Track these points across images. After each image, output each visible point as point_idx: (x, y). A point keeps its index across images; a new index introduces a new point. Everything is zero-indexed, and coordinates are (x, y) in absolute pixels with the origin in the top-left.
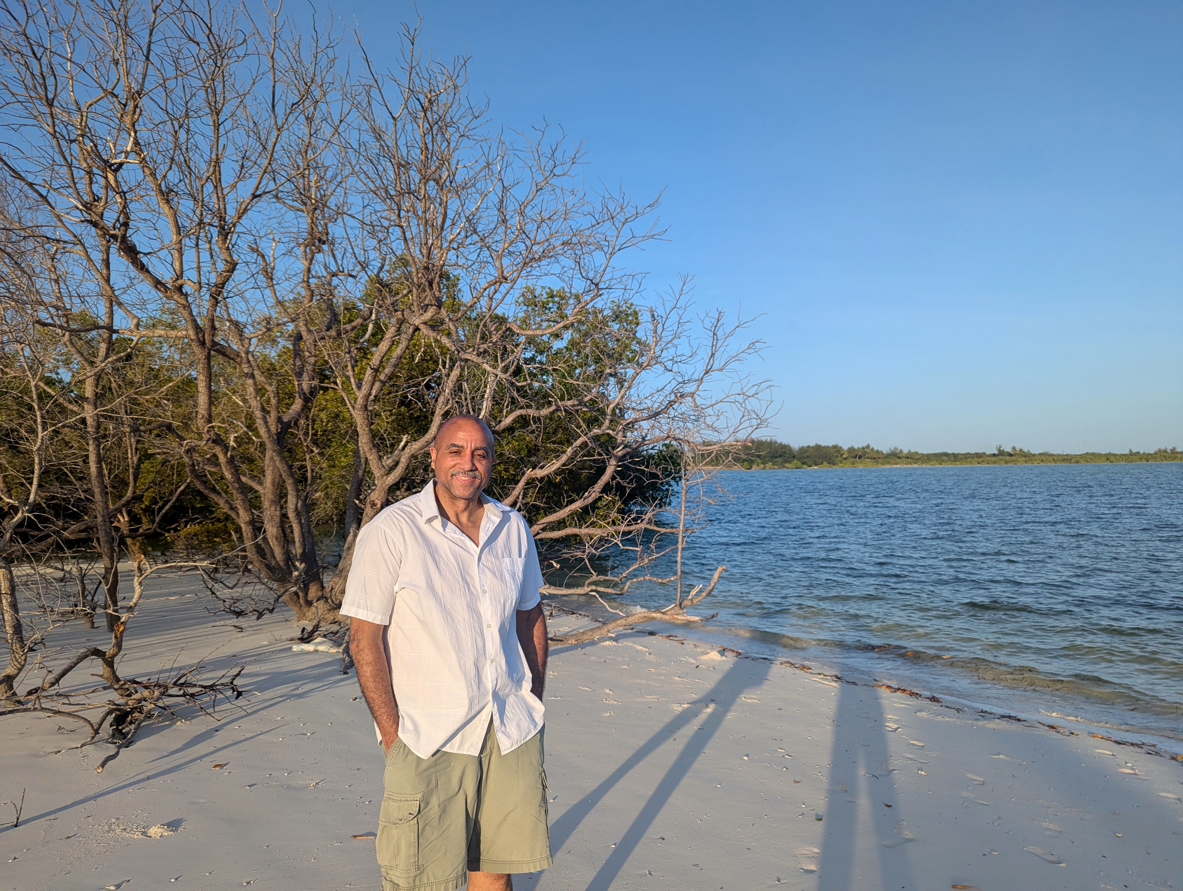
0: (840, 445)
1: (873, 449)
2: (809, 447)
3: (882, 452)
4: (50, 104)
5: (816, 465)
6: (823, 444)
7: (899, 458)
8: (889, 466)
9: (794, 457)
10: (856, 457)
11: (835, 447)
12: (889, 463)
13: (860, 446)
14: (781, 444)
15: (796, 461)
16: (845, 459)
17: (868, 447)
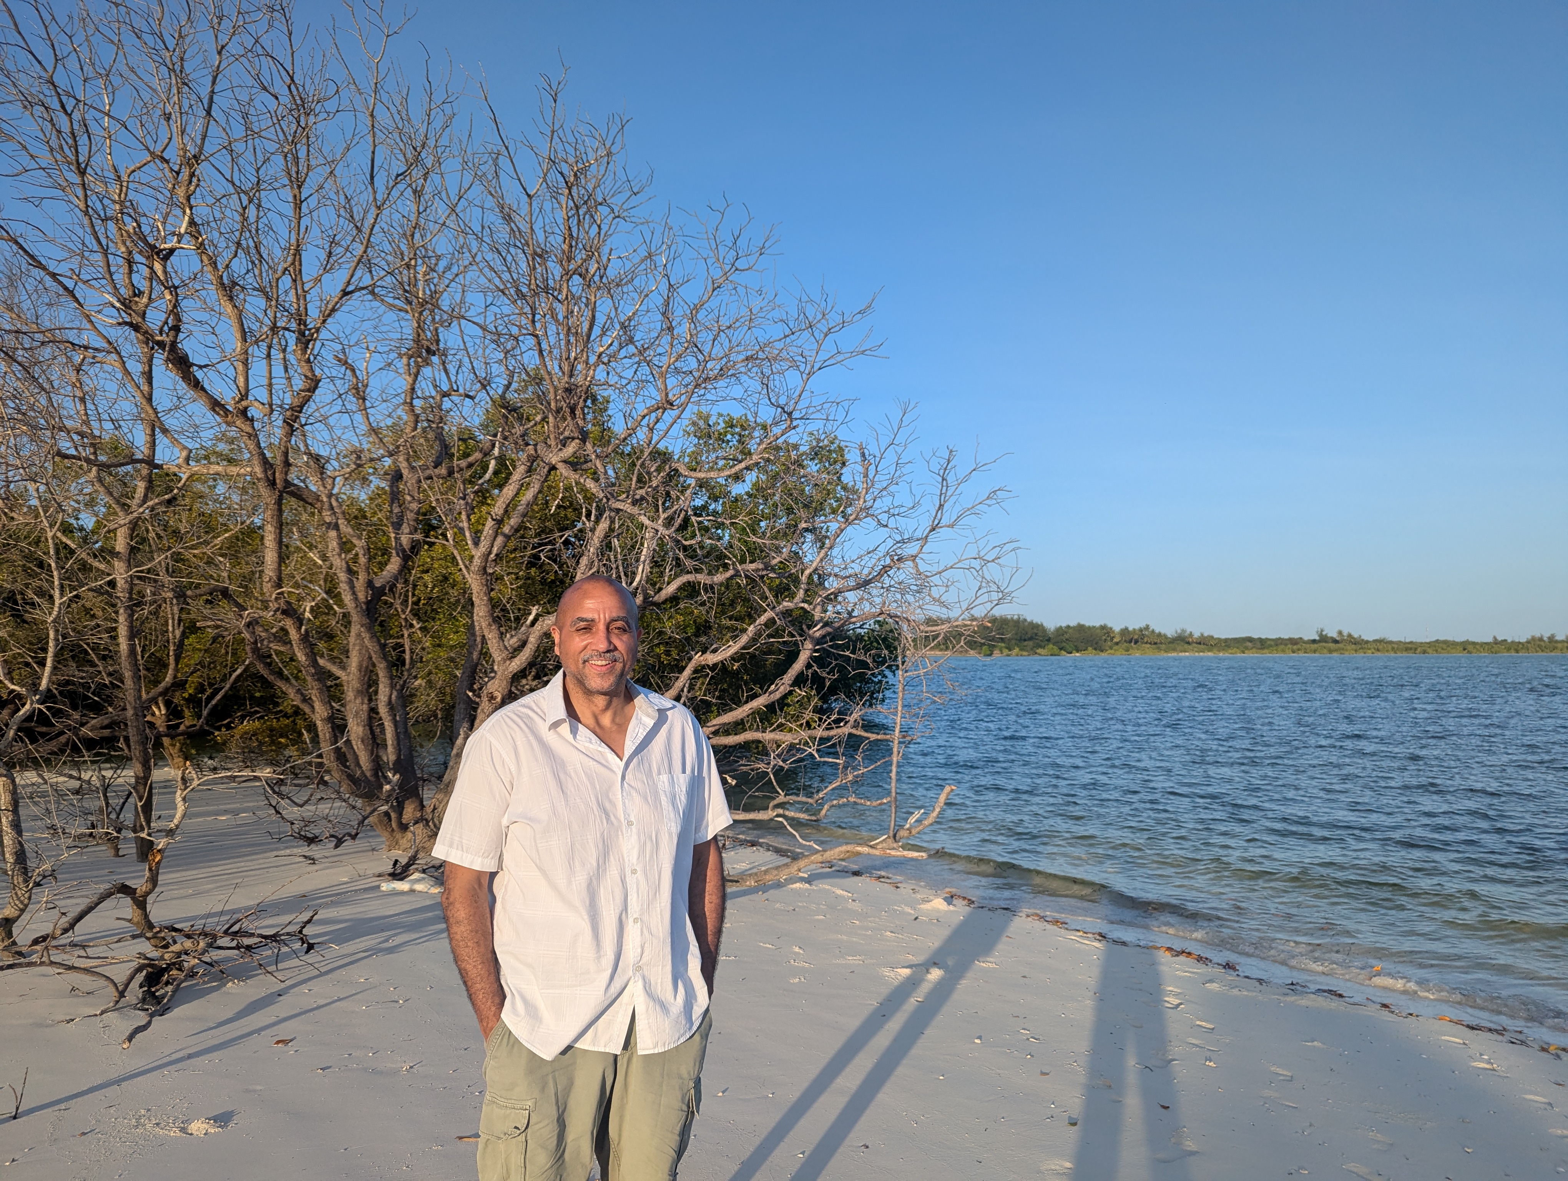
0: (1109, 625)
1: (1153, 631)
2: (1068, 627)
3: (1165, 636)
4: (82, 173)
5: (1078, 651)
6: (1088, 623)
7: (1188, 643)
8: (1174, 654)
9: (1049, 640)
10: (1130, 642)
11: (1103, 627)
12: (1174, 650)
13: (1137, 627)
14: (1031, 623)
15: (1051, 646)
16: (1117, 643)
17: (1147, 628)
